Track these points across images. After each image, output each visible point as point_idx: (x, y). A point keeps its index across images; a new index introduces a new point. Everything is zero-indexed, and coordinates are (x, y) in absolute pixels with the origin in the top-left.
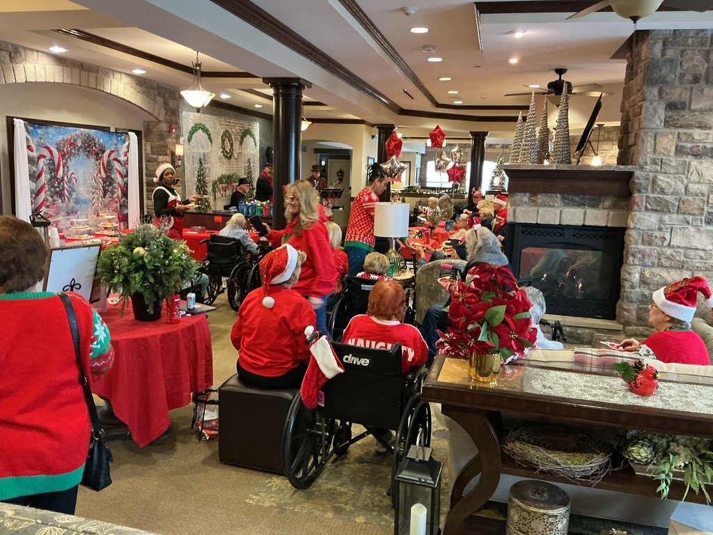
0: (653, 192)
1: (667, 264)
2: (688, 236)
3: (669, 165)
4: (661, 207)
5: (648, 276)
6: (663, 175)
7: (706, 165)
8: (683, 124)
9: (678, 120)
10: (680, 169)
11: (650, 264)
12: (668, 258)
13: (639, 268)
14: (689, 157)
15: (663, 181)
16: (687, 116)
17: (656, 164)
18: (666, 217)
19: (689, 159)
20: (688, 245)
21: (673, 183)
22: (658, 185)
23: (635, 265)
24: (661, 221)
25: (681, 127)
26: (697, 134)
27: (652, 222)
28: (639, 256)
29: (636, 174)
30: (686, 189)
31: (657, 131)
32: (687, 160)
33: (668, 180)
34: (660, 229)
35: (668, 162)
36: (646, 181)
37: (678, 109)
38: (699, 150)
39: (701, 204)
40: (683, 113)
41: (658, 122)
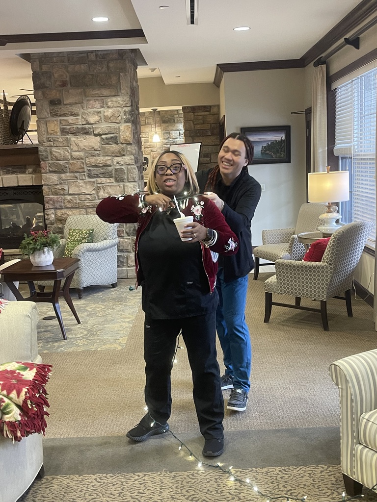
0: (52, 160)
1: (69, 206)
2: (78, 187)
3: (58, 141)
4: (60, 170)
5: (59, 215)
6: (56, 148)
7: (80, 140)
8: (61, 114)
9: (58, 111)
10: (65, 144)
11: (59, 207)
12: (69, 202)
13: (53, 211)
14: (70, 134)
15: (56, 152)
16: (62, 108)
17: (50, 141)
18: (63, 175)
19: (69, 136)
20: (80, 192)
21: (62, 153)
22: (54, 155)
23: (50, 209)
24: (60, 178)
25: (61, 116)
26: (71, 119)
27: (55, 180)
28: (51, 202)
29: (39, 149)
30: (71, 156)
31: (46, 119)
32: (68, 137)
33: (59, 151)
34: (61, 184)
35: (57, 139)
36: (46, 153)
37: (56, 104)
38: (74, 130)
39: (82, 165)
40: (60, 107)
41: (46, 113)
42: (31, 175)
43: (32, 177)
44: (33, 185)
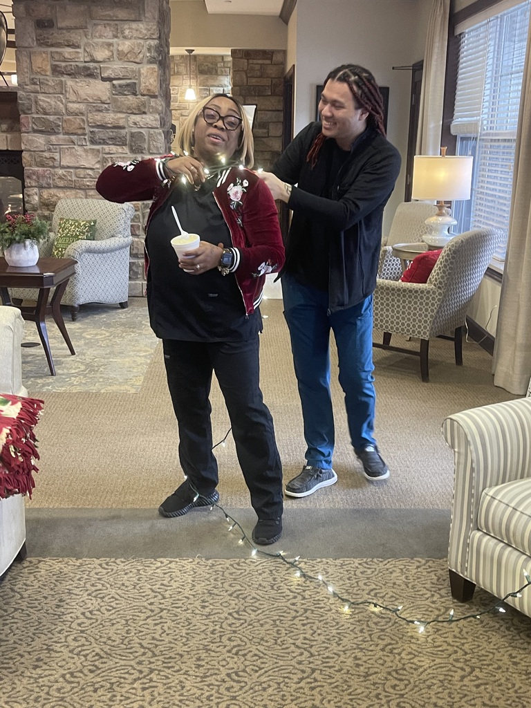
0: (37, 113)
1: (61, 184)
2: (75, 156)
3: (47, 85)
4: (49, 130)
5: (45, 197)
6: (44, 95)
7: (80, 84)
8: (54, 42)
9: (48, 38)
10: (58, 90)
11: (46, 186)
12: (60, 178)
13: (36, 190)
14: (65, 76)
15: (43, 101)
16: (55, 34)
17: (35, 84)
18: (53, 138)
19: (65, 78)
20: (77, 165)
21: (53, 103)
22: (40, 105)
23: (32, 187)
24: (49, 142)
25: (52, 46)
26: (67, 52)
27: (40, 143)
28: (34, 177)
29: (18, 95)
30: (66, 109)
31: (31, 49)
32: (63, 79)
33: (49, 100)
34: (49, 150)
35: (46, 82)
36: (28, 102)
37: (45, 27)
38: (72, 69)
39: (82, 124)
40: (51, 32)
41: (30, 40)
42: (5, 135)
43: (7, 138)
44: (7, 150)
